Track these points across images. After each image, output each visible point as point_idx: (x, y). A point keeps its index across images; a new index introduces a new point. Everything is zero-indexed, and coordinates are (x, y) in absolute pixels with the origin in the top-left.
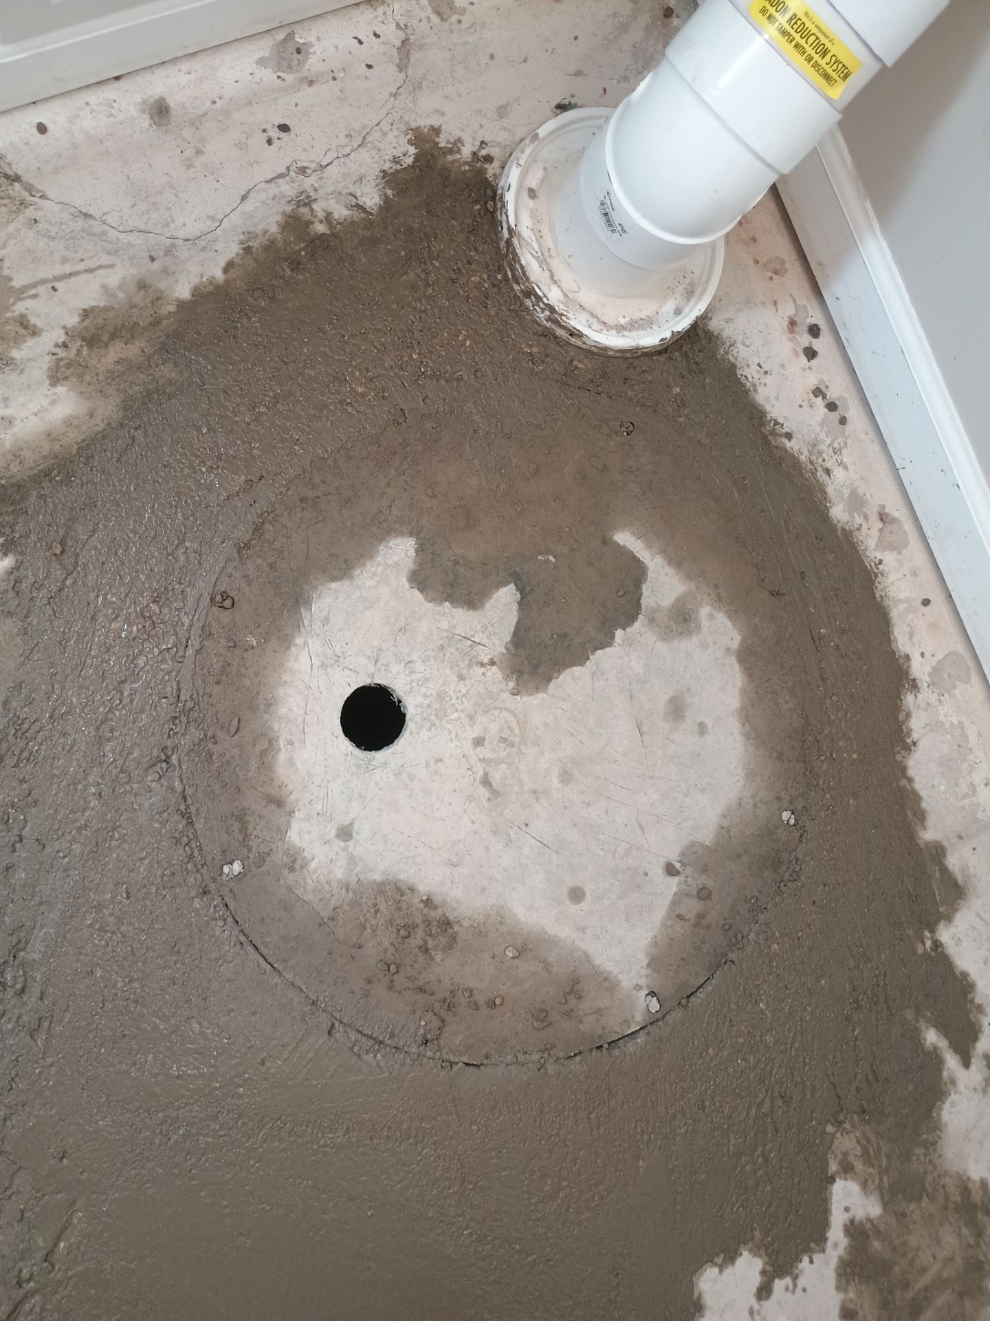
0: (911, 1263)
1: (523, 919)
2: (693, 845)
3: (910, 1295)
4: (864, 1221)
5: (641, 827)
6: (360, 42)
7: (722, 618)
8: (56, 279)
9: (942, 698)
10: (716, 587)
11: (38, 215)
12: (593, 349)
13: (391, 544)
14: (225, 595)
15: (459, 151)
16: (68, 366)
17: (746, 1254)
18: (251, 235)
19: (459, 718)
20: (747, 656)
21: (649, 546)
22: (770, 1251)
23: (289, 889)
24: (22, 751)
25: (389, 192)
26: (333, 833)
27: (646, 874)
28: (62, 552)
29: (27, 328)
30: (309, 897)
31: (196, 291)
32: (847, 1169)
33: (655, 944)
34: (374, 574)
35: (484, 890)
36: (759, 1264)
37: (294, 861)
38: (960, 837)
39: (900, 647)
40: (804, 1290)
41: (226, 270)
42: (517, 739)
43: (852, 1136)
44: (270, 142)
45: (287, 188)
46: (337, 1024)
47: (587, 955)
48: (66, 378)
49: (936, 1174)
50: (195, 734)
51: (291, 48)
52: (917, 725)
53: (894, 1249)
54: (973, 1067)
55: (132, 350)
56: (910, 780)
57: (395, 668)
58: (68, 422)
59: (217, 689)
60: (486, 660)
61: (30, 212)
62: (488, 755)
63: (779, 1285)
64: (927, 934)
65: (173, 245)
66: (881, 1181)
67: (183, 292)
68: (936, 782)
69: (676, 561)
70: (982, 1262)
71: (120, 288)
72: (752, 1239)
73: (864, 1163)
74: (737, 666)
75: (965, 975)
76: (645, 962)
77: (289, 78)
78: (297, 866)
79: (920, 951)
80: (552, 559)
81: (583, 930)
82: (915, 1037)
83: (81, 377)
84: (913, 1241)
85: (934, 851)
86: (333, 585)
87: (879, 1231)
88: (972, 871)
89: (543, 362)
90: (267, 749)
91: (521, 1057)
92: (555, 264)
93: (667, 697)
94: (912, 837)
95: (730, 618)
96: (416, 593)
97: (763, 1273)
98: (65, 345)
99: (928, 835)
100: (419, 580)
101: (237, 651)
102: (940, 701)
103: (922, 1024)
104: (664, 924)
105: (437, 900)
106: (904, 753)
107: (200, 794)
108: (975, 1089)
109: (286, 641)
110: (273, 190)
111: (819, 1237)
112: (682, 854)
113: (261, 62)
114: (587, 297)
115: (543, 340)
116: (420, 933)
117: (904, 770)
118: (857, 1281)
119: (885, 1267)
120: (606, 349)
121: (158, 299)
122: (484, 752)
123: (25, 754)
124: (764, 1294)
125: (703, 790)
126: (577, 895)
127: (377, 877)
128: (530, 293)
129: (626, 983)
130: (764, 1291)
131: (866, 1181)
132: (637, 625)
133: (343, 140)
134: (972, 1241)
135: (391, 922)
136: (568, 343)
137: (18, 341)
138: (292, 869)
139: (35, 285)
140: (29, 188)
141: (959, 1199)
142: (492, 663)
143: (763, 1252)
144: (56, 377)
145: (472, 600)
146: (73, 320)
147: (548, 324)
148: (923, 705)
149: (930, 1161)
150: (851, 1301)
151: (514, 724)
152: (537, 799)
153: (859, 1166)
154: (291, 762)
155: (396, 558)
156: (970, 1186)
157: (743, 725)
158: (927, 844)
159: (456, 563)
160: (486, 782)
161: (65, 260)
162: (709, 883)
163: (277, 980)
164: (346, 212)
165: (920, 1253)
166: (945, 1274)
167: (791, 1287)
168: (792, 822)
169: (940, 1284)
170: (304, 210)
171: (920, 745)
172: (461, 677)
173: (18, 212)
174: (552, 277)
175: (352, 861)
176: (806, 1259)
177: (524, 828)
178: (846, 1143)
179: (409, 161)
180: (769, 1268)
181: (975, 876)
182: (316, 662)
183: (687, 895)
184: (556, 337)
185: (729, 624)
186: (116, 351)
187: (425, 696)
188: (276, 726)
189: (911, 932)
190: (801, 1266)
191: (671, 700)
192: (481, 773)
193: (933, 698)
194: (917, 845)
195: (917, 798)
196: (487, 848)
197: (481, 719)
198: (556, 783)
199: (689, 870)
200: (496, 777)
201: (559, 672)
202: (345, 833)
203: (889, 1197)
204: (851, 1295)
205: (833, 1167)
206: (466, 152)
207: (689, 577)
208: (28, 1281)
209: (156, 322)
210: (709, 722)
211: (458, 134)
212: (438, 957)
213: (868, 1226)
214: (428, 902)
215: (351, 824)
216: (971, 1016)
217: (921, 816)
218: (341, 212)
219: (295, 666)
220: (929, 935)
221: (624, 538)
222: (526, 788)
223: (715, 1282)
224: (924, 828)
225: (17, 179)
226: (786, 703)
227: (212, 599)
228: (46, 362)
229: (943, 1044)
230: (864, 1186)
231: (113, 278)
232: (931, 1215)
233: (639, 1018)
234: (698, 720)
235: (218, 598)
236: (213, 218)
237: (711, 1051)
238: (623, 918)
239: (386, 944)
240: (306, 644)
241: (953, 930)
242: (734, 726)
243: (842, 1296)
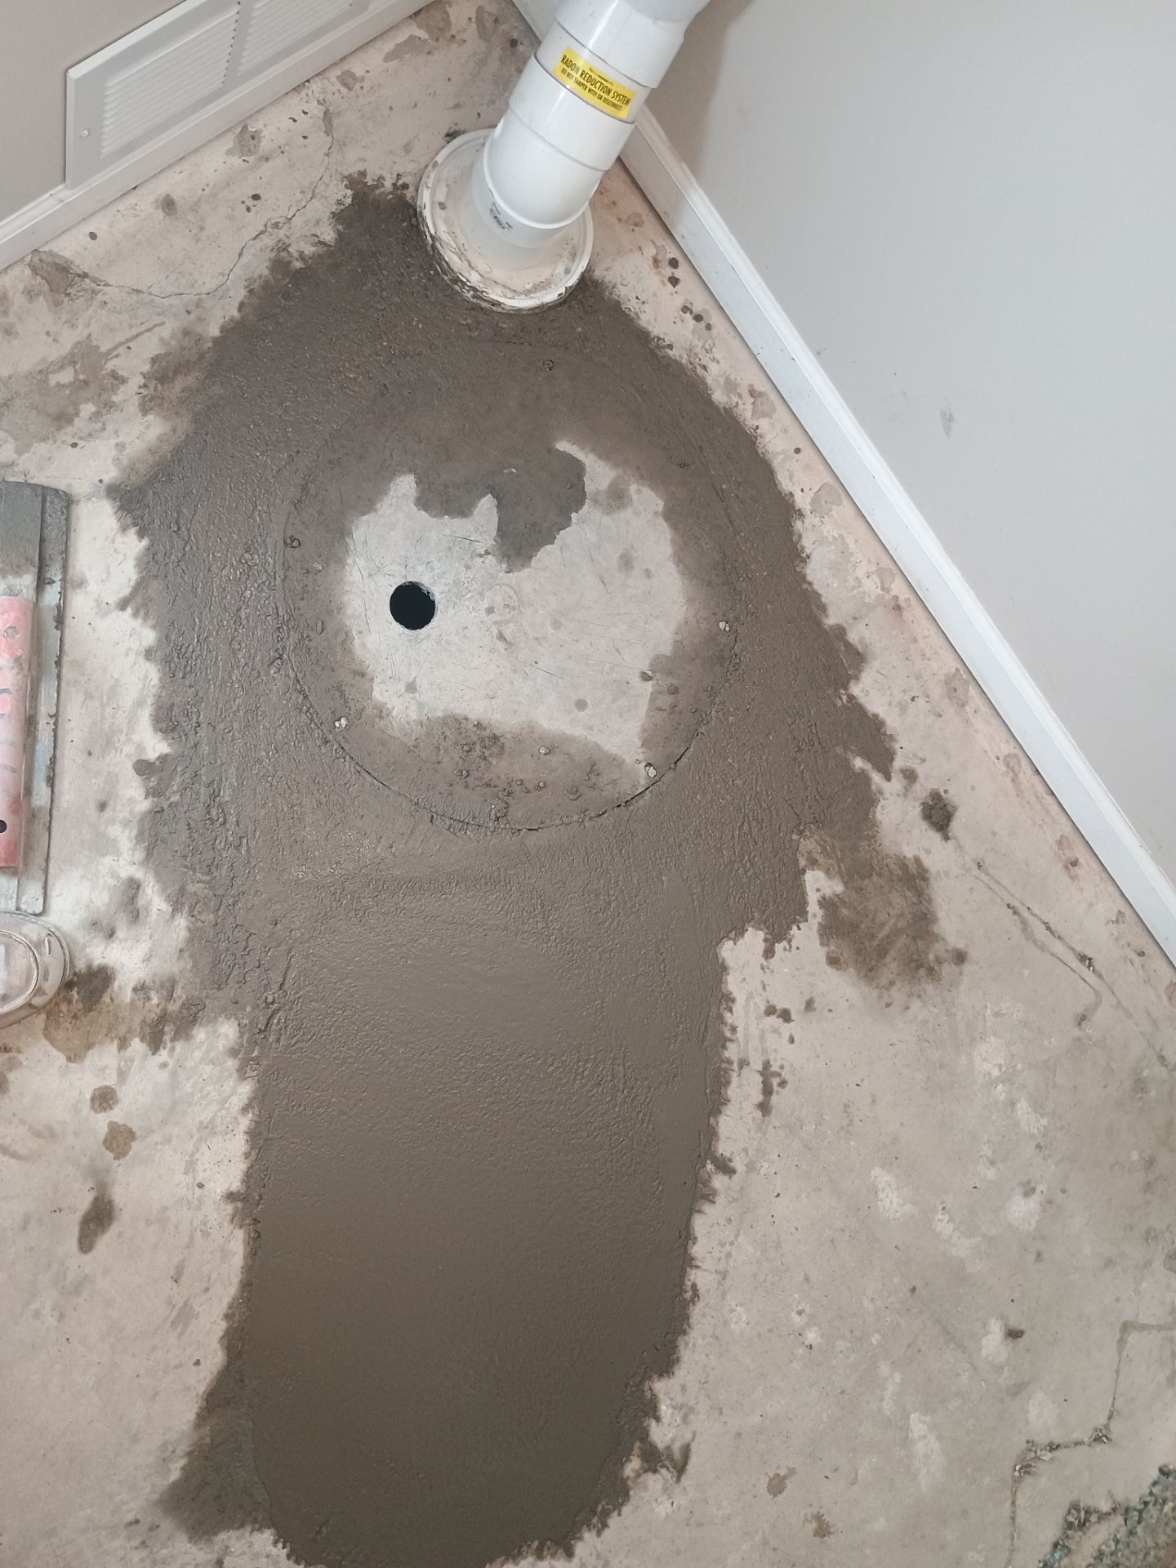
0: (873, 921)
1: (547, 728)
2: (658, 657)
3: (876, 943)
4: (832, 896)
5: (617, 650)
6: (295, 121)
7: (647, 492)
8: (128, 340)
9: (823, 520)
10: (638, 468)
11: (105, 298)
12: (511, 312)
13: (398, 482)
14: (293, 539)
15: (383, 185)
16: (151, 400)
17: (750, 929)
18: (251, 280)
19: (472, 597)
20: (670, 515)
21: (583, 448)
22: (767, 925)
23: (382, 731)
24: (185, 667)
25: (340, 227)
26: (403, 689)
27: (628, 683)
28: (179, 529)
29: (118, 379)
30: (397, 734)
31: (223, 329)
32: (813, 863)
33: (644, 730)
34: (391, 505)
35: (515, 712)
36: (761, 935)
37: (381, 712)
38: (855, 619)
39: (784, 487)
40: (798, 948)
41: (240, 309)
42: (516, 604)
43: (812, 839)
44: (248, 209)
45: (268, 241)
46: (435, 815)
47: (597, 745)
48: (152, 409)
49: (879, 857)
50: (295, 637)
51: (247, 136)
52: (808, 543)
53: (858, 913)
54: (894, 780)
55: (190, 380)
56: (810, 583)
57: (420, 568)
58: (160, 439)
59: (302, 604)
60: (483, 552)
61: (100, 297)
62: (499, 619)
63: (779, 947)
64: (842, 691)
65: (200, 299)
66: (840, 867)
67: (214, 331)
68: (830, 582)
69: (605, 455)
70: (926, 914)
71: (172, 338)
72: (753, 919)
73: (825, 857)
74: (665, 524)
75: (876, 716)
76: (639, 743)
77: (251, 159)
78: (384, 714)
79: (839, 703)
80: (514, 470)
81: (591, 728)
82: (847, 765)
83: (161, 406)
84: (871, 906)
85: (837, 632)
86: (364, 518)
87: (845, 902)
88: (868, 641)
89: (477, 329)
90: (347, 639)
91: (565, 820)
92: (469, 255)
93: (618, 555)
94: (819, 624)
95: (652, 489)
96: (423, 512)
97: (766, 940)
98: (145, 386)
99: (831, 621)
100: (423, 503)
101: (310, 576)
102: (822, 522)
103: (850, 755)
104: (648, 715)
105: (485, 723)
106: (802, 565)
107: (308, 677)
108: (898, 795)
109: (341, 563)
110: (259, 244)
111: (801, 913)
112: (651, 665)
113: (229, 152)
114: (498, 274)
115: (473, 313)
116: (478, 747)
117: (804, 577)
118: (835, 937)
119: (855, 926)
120: (520, 310)
121: (199, 339)
122: (494, 617)
123: (188, 668)
124: (770, 955)
125: (657, 617)
126: (581, 705)
127: (440, 714)
128: (456, 280)
129: (629, 759)
130: (769, 953)
131: (829, 869)
132: (585, 507)
133: (299, 196)
134: (915, 900)
135: (456, 743)
136: (492, 311)
137: (114, 389)
138: (381, 717)
139: (115, 348)
140: (95, 280)
141: (900, 872)
142: (487, 553)
143: (762, 926)
144: (145, 410)
145: (463, 510)
146: (146, 368)
147: (475, 300)
148: (809, 527)
149: (874, 849)
150: (833, 951)
151: (512, 593)
152: (540, 644)
153: (821, 859)
154: (363, 645)
155: (403, 491)
156: (907, 862)
157: (678, 566)
158: (831, 627)
159: (446, 486)
160: (501, 637)
161: (131, 326)
162: (675, 682)
163: (387, 792)
164: (313, 249)
165: (879, 914)
166: (899, 925)
167: (788, 948)
168: (727, 629)
169: (896, 932)
170: (283, 254)
171: (813, 557)
172: (468, 567)
173: (92, 299)
174: (470, 265)
175: (421, 706)
176: (795, 927)
177: (534, 665)
178: (808, 845)
179: (349, 201)
180: (769, 937)
181: (871, 644)
182: (365, 574)
183: (660, 693)
184: (482, 309)
185: (653, 494)
186: (180, 383)
187: (445, 585)
188: (348, 623)
189: (830, 692)
190: (792, 932)
191: (621, 557)
192: (496, 631)
193: (816, 521)
194: (825, 630)
195: (818, 596)
196: (512, 683)
197: (488, 594)
198: (550, 630)
199: (658, 675)
200: (507, 633)
201: (537, 551)
202: (411, 688)
203: (848, 878)
204: (832, 948)
205: (802, 862)
206: (388, 184)
207: (616, 466)
209: (202, 357)
210: (652, 568)
211: (379, 172)
212: (494, 762)
213: (836, 899)
214: (479, 725)
215: (414, 681)
216: (886, 744)
217: (823, 608)
218: (309, 250)
219: (351, 579)
220: (844, 692)
221: (563, 446)
222: (531, 638)
223: (732, 950)
224: (827, 616)
225: (85, 275)
226: (706, 544)
227: (285, 543)
228: (136, 400)
229: (868, 767)
230: (827, 872)
231: (166, 332)
232: (881, 887)
233: (643, 782)
234: (644, 567)
235: (289, 541)
236: (222, 274)
237: (698, 796)
238: (617, 715)
239: (457, 758)
240: (355, 562)
241: (861, 685)
242: (671, 567)
243: (825, 949)
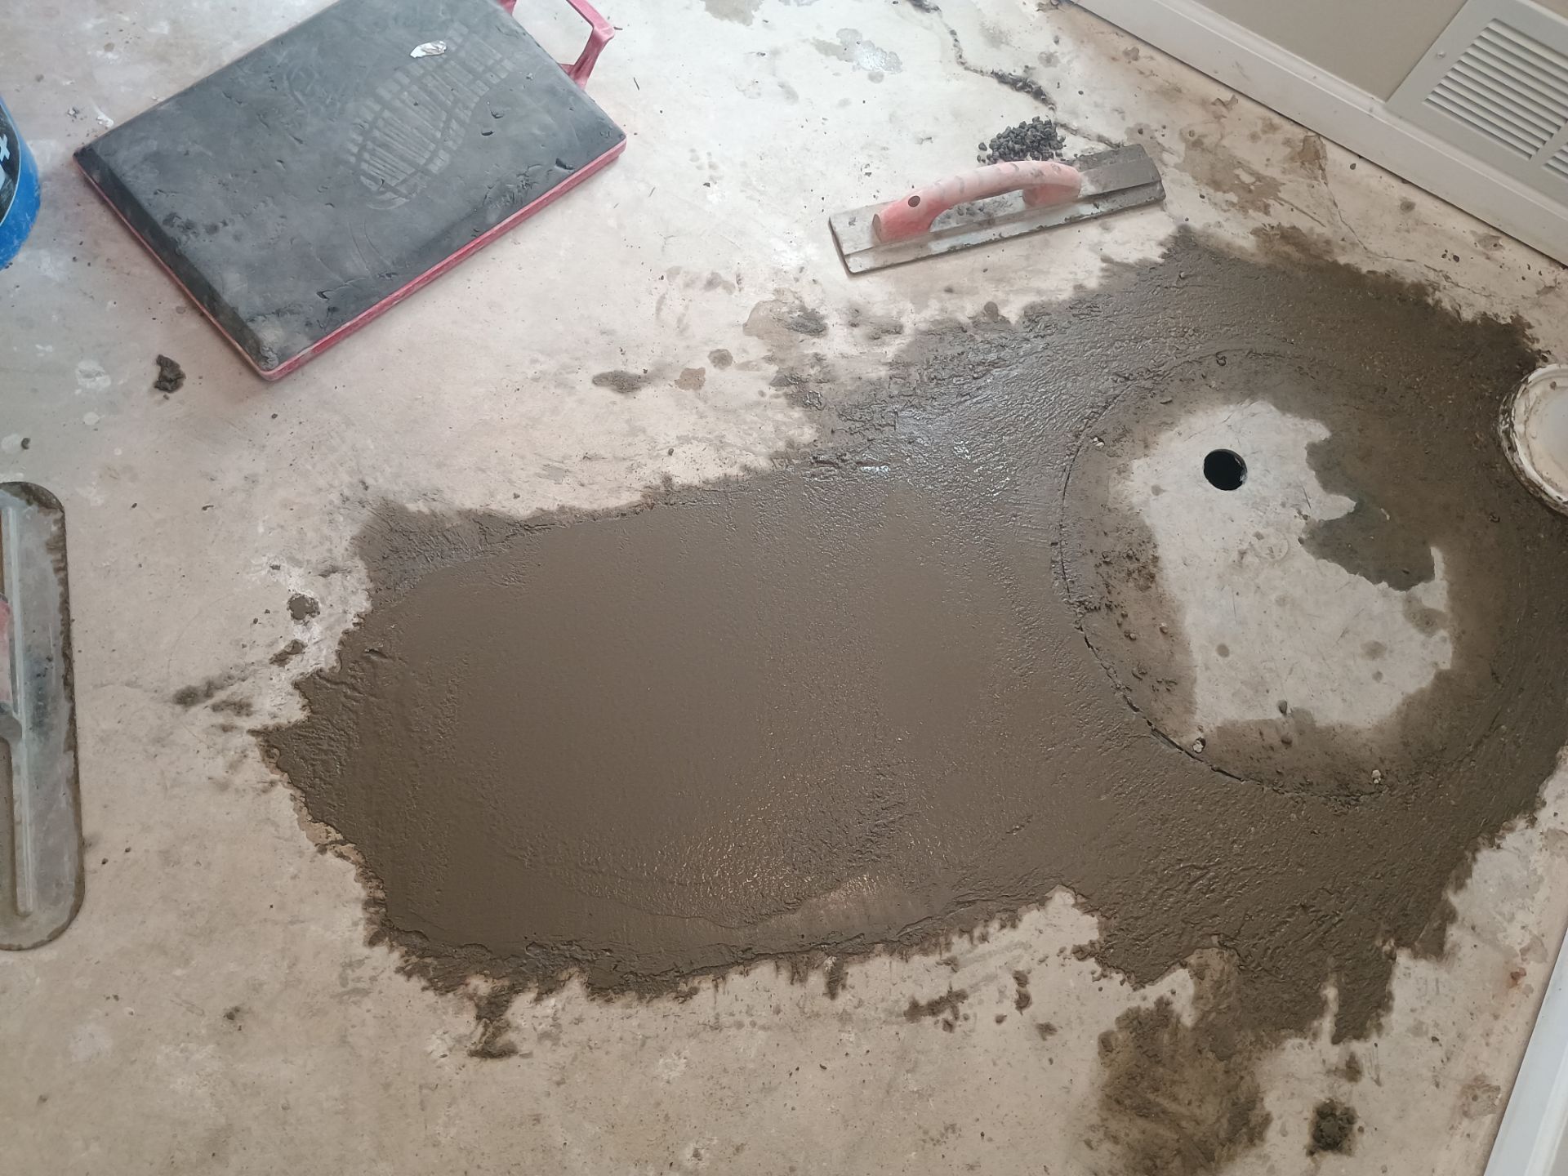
0: (1173, 1082)
1: (1186, 624)
2: (1308, 714)
3: (1151, 1097)
4: (1175, 1015)
5: (1291, 670)
6: (1529, 268)
7: (1449, 649)
8: (1297, 208)
9: (1544, 850)
10: (1464, 632)
11: (1316, 186)
12: (1515, 467)
13: (1318, 424)
14: (1224, 358)
15: (1533, 343)
16: (1264, 234)
17: (1095, 920)
18: (1396, 273)
19: (1261, 517)
20: (1442, 678)
21: (1446, 572)
22: (1109, 939)
23: (1109, 477)
24: (1082, 314)
25: (1479, 322)
26: (1152, 484)
27: (1268, 692)
28: (1183, 279)
29: (1266, 210)
30: (1112, 491)
31: (1347, 266)
32: (1199, 975)
33: (1234, 724)
34: (1296, 425)
35: (1185, 590)
36: (1095, 936)
37: (1123, 471)
38: (1473, 928)
39: (1545, 793)
40: (1101, 989)
41: (1369, 272)
42: (1278, 558)
43: (1223, 963)
44: (1444, 256)
45: (1432, 276)
46: (1058, 546)
47: (1195, 680)
48: (1259, 236)
49: (1246, 1063)
50: (1148, 384)
51: (1494, 242)
52: (1510, 840)
53: (1172, 1057)
54: (1337, 1049)
55: (1296, 255)
56: (1474, 859)
57: (1258, 465)
58: (1241, 248)
59: (1177, 381)
60: (1304, 513)
61: (1315, 183)
62: (1256, 546)
63: (1091, 964)
64: (1392, 942)
65: (1357, 245)
66: (1209, 1012)
67: (1342, 260)
68: (1490, 882)
69: (1454, 595)
70: (1213, 1160)
71: (1318, 235)
72: (1108, 919)
73: (1211, 987)
74: (1432, 677)
75: (1390, 996)
76: (1218, 724)
77: (1480, 248)
78: (1123, 474)
79: (1378, 943)
80: (1388, 517)
81: (1207, 668)
82: (1321, 978)
83: (1265, 242)
84: (1188, 1073)
85: (1447, 911)
86: (1272, 408)
87: (1176, 1035)
88: (1460, 955)
89: (1480, 448)
90: (1170, 425)
91: (1111, 670)
92: (1533, 418)
93: (1376, 640)
94: (1442, 886)
95: (1454, 653)
96: (1305, 452)
97: (1092, 944)
98: (1273, 227)
99: (1455, 899)
100: (1313, 450)
101: (1203, 381)
102: (1541, 850)
103: (1333, 978)
104: (1248, 723)
105: (1160, 564)
106: (1486, 842)
107: (1122, 404)
108: (1324, 1061)
109: (1227, 401)
110: (1425, 271)
111: (1141, 980)
112: (1298, 710)
113: (1473, 233)
114: (1536, 445)
115: (1491, 440)
116: (1136, 565)
117: (1476, 850)
118: (1134, 1034)
119: (1155, 1058)
120: (1522, 471)
121: (1329, 252)
122: (1255, 541)
123: (1082, 317)
124: (1079, 955)
125: (1344, 700)
126: (1223, 651)
127: (1148, 522)
128: (1508, 412)
129: (1198, 718)
130: (1081, 953)
131: (1202, 998)
132: (1398, 593)
133: (1480, 287)
134: (1222, 1135)
135: (1130, 545)
136: (1503, 454)
137: (1258, 209)
138: (1119, 473)
139: (1286, 202)
140: (1324, 177)
141: (1243, 1100)
142: (1306, 517)
143: (1105, 934)
144: (1255, 232)
145: (1328, 484)
146: (1286, 225)
147: (1501, 434)
148: (1527, 836)
149: (1251, 1051)
150: (1117, 1039)
151: (1285, 551)
152: (1256, 592)
153: (1207, 983)
154: (1171, 440)
155: (1313, 431)
156: (1258, 1105)
157: (1403, 704)
158: (1447, 901)
159: (1339, 464)
160: (1242, 554)
161: (1308, 207)
162: (1296, 741)
163: (1060, 499)
164: (1449, 308)
165: (1184, 1086)
166: (1184, 1124)
167: (1096, 975)
168: (1376, 781)
169: (1175, 1123)
170: (1431, 290)
171: (1501, 853)
172: (1283, 505)
173: (1310, 178)
174: (1526, 421)
175: (1146, 502)
176: (1120, 977)
177: (1235, 593)
178: (1216, 961)
179: (1503, 322)
180: (1097, 946)
181: (1459, 959)
182: (1229, 422)
183: (1277, 729)
184: (1499, 446)
185: (1450, 655)
186: (1289, 249)
187: (1258, 491)
188: (1182, 422)
189: (1384, 927)
190: (1114, 975)
191: (1376, 643)
192: (1245, 548)
193: (1538, 843)
194: (1441, 896)
195: (1469, 874)
196: (1207, 578)
197: (1271, 530)
198: (1273, 597)
199: (1291, 721)
200: (1249, 559)
201: (1333, 561)
202: (1157, 490)
203: (1203, 1027)
204: (1120, 1036)
205: (1192, 960)
206: (1536, 346)
207: (1452, 609)
208: (843, 461)
209: (1318, 257)
210: (1385, 678)
211: (1540, 337)
212: (1131, 584)
213: (1174, 1020)
214: (1155, 559)
215: (1164, 491)
216: (1369, 1022)
217: (1460, 886)
218: (1446, 304)
219: (1218, 413)
220: (1392, 944)
221: (1436, 554)
222: (1257, 581)
223: (1065, 905)
224: (1455, 892)
225: (1323, 170)
226: (1441, 727)
227: (1217, 354)
228: (1259, 225)
229: (1333, 1007)
230: (1198, 998)
231: (1319, 229)
232: (1215, 1079)
233: (1183, 741)
234: (1381, 670)
235: (1220, 356)
236: (1386, 253)
237: (1200, 807)
238: (1233, 691)
239: (1118, 549)
240: (1233, 411)
241: (1411, 963)
242: (1397, 700)
243: (1114, 1028)
